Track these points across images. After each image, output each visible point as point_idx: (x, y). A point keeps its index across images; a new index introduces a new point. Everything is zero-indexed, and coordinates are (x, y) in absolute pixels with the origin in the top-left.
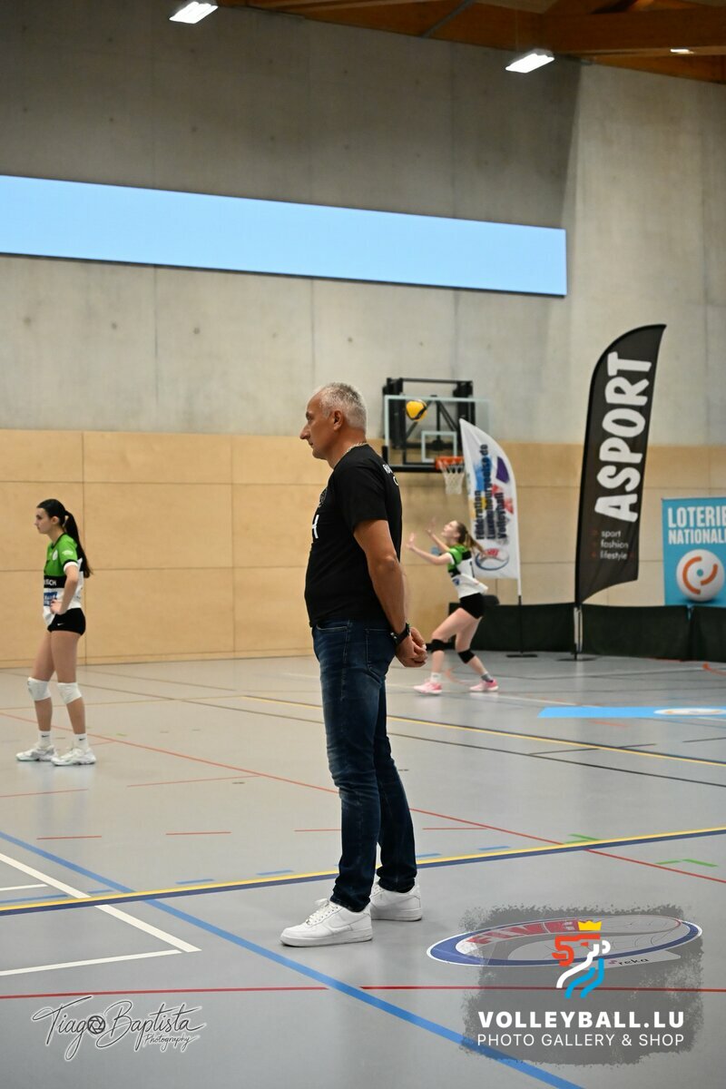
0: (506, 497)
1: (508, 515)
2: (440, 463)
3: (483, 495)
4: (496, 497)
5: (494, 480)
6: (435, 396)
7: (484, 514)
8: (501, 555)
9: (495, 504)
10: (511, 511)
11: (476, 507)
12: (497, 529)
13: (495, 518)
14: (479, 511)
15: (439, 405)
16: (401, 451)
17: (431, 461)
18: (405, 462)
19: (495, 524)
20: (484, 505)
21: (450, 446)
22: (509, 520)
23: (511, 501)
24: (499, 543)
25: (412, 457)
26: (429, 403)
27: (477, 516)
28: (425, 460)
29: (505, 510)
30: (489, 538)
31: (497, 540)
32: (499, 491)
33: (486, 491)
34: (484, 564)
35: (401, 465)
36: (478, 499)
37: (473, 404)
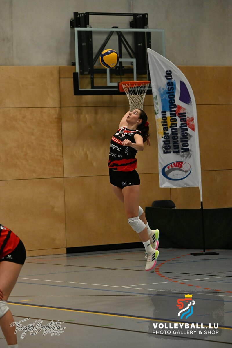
0: (188, 116)
1: (190, 131)
2: (123, 86)
3: (168, 114)
4: (179, 117)
5: (178, 102)
6: (117, 27)
7: (170, 131)
8: (185, 167)
9: (179, 123)
10: (193, 129)
11: (163, 125)
12: (180, 144)
13: (179, 135)
14: (166, 129)
15: (120, 34)
16: (89, 76)
17: (116, 84)
18: (93, 87)
19: (179, 140)
20: (169, 123)
21: (131, 71)
22: (191, 136)
23: (192, 119)
24: (183, 156)
25: (98, 82)
26: (111, 33)
27: (165, 133)
28: (109, 84)
29: (187, 127)
30: (174, 152)
31: (181, 153)
32: (182, 112)
33: (171, 111)
34: (170, 175)
35: (89, 89)
36: (164, 118)
37: (149, 33)
